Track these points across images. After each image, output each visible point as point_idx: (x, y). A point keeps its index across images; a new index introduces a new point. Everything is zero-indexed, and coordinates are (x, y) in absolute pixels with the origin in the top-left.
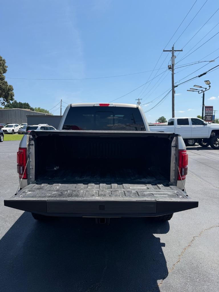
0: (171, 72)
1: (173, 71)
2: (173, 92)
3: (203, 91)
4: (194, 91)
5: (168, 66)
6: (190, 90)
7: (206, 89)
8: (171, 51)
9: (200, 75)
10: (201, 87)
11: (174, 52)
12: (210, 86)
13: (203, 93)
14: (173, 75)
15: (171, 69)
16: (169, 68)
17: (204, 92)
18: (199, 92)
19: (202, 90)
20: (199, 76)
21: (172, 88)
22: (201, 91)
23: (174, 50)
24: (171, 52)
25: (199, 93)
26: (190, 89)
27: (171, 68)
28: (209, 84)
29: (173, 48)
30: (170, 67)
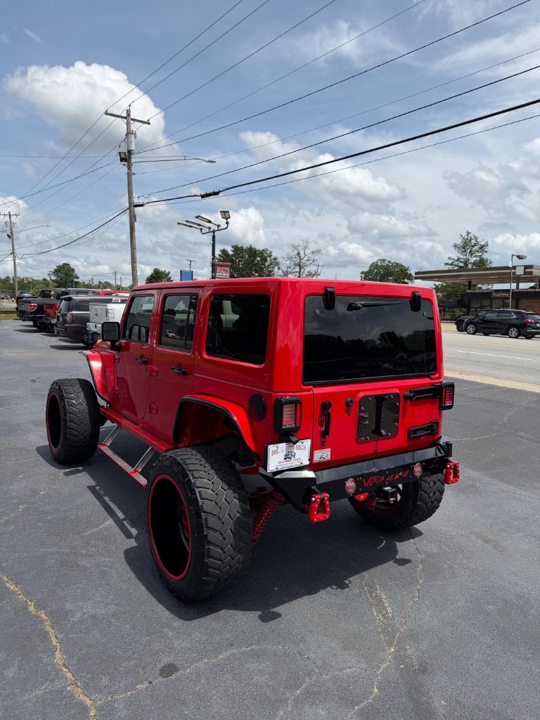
0: (125, 169)
1: (129, 168)
2: (133, 218)
3: (211, 230)
4: (191, 227)
5: (120, 153)
6: (187, 224)
7: (219, 226)
8: (125, 118)
9: (203, 193)
10: (209, 222)
11: (132, 122)
12: (227, 223)
13: (212, 234)
14: (130, 175)
15: (126, 161)
16: (122, 160)
17: (214, 232)
18: (201, 229)
19: (209, 228)
20: (203, 196)
21: (130, 206)
22: (208, 230)
23: (132, 117)
24: (125, 120)
25: (203, 232)
26: (187, 221)
27: (126, 158)
28: (227, 219)
29: (128, 112)
30: (123, 156)
